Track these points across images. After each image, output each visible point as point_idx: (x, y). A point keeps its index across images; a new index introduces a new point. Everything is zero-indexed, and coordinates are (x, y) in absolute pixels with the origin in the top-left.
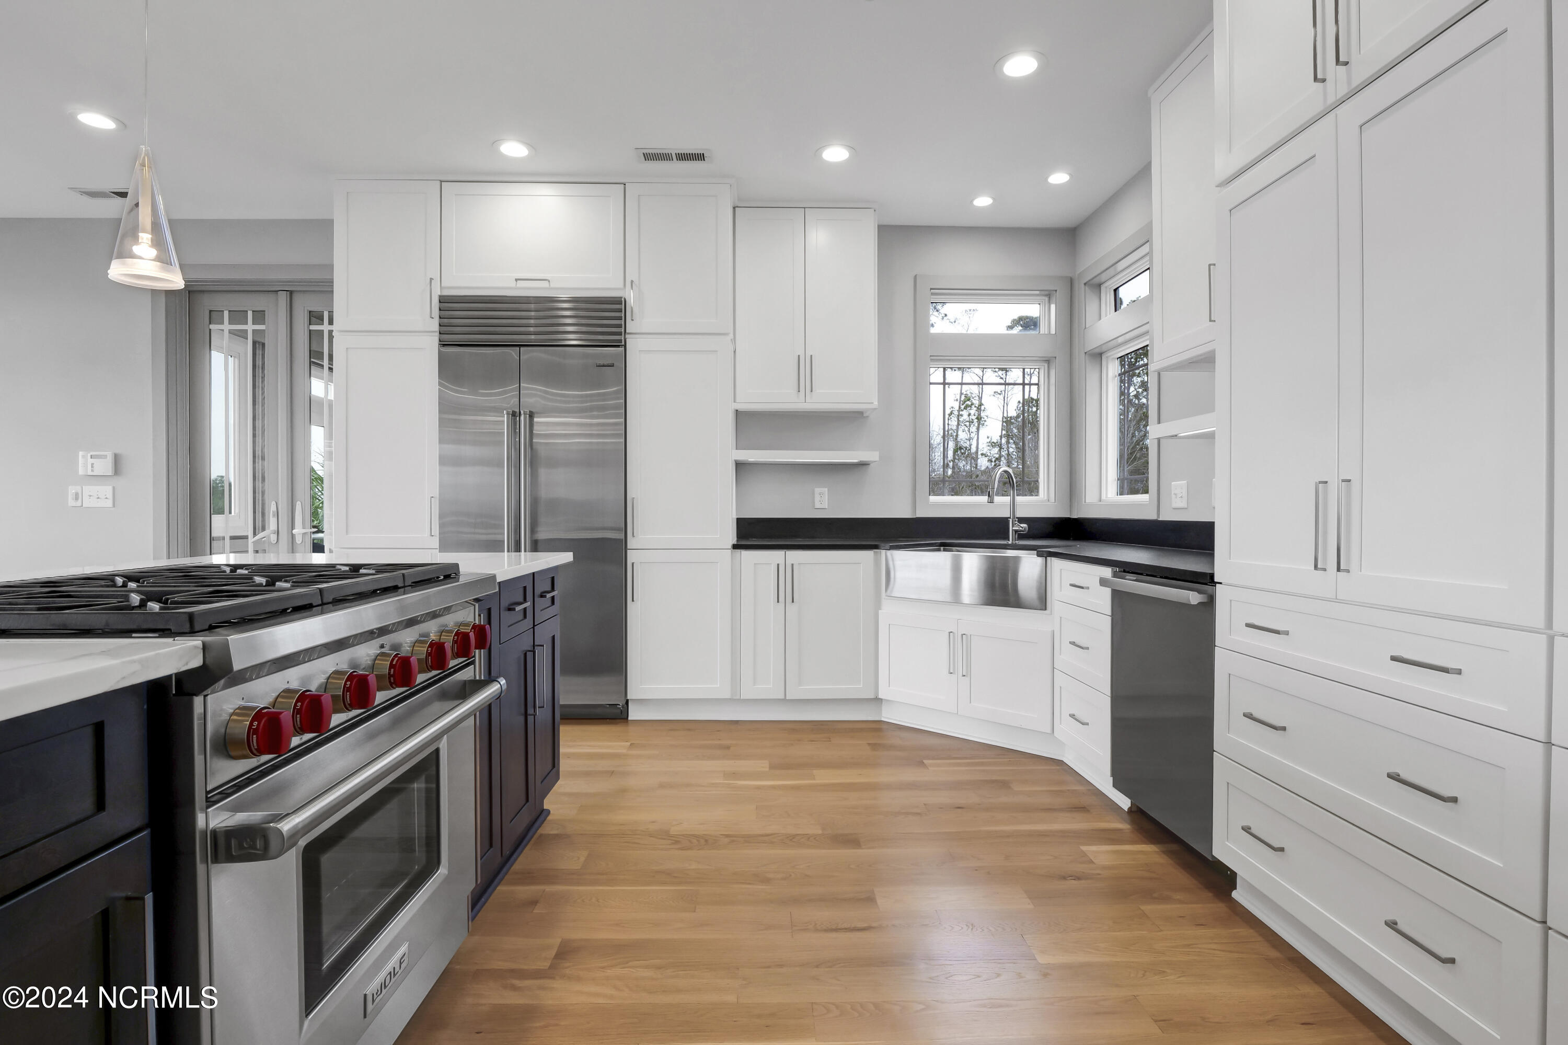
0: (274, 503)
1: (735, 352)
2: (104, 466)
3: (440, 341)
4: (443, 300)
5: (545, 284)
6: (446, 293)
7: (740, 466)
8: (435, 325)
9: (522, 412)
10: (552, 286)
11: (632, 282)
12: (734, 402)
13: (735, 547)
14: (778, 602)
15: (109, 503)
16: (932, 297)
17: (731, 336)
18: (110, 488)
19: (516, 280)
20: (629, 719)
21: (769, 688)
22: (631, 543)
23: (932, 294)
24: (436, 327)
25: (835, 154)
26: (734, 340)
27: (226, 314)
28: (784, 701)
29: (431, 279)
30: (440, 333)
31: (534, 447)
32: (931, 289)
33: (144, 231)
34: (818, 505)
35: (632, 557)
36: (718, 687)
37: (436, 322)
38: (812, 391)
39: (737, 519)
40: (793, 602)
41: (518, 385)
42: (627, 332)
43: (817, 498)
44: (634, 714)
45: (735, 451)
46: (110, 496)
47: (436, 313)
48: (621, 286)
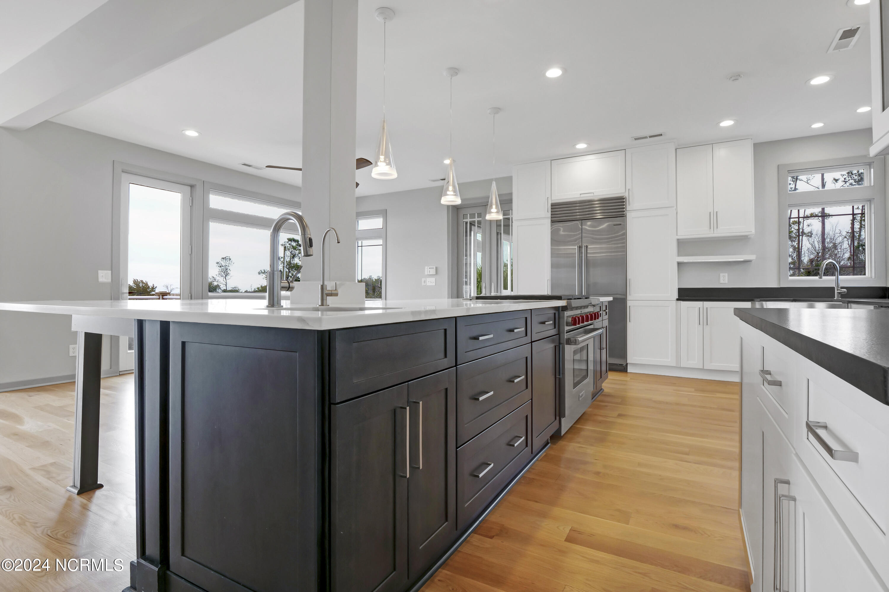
0: (484, 283)
1: (677, 213)
2: (433, 272)
3: (551, 221)
4: (553, 205)
5: (592, 195)
6: (554, 202)
7: (679, 264)
8: (549, 215)
9: (583, 246)
10: (595, 195)
11: (629, 189)
12: (677, 235)
13: (677, 300)
14: (700, 324)
15: (434, 284)
16: (789, 174)
17: (675, 207)
18: (434, 279)
19: (580, 194)
20: (628, 371)
21: (695, 363)
22: (629, 298)
23: (789, 173)
24: (550, 216)
25: (727, 123)
26: (677, 209)
27: (469, 215)
28: (703, 370)
29: (548, 198)
30: (551, 218)
31: (588, 258)
32: (788, 171)
33: (494, 205)
34: (722, 281)
35: (629, 303)
36: (670, 361)
37: (550, 213)
38: (717, 228)
39: (678, 288)
40: (707, 325)
41: (581, 235)
42: (627, 210)
43: (721, 278)
44: (629, 370)
45: (677, 257)
46: (434, 281)
47: (550, 210)
48: (624, 191)
